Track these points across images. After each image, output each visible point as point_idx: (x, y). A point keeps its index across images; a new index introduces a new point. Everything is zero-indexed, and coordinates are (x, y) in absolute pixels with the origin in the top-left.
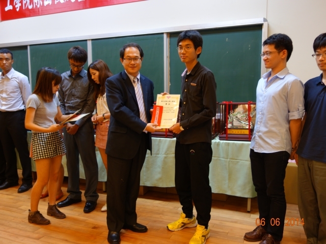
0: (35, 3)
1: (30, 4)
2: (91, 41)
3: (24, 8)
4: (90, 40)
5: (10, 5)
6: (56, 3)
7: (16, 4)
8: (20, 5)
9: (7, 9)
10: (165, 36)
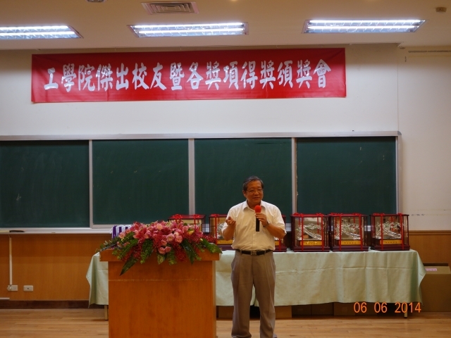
0: (101, 85)
1: (91, 85)
2: (193, 141)
3: (80, 89)
4: (191, 139)
5: (53, 82)
6: (136, 88)
7: (65, 82)
8: (73, 84)
9: (47, 87)
10: (293, 141)
